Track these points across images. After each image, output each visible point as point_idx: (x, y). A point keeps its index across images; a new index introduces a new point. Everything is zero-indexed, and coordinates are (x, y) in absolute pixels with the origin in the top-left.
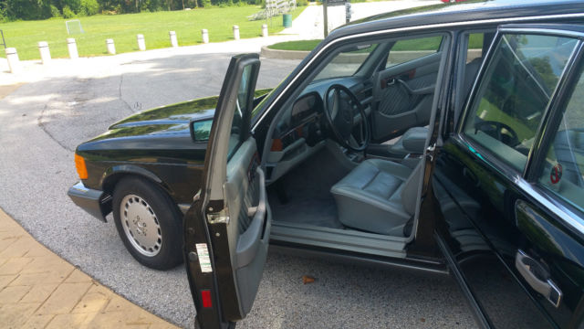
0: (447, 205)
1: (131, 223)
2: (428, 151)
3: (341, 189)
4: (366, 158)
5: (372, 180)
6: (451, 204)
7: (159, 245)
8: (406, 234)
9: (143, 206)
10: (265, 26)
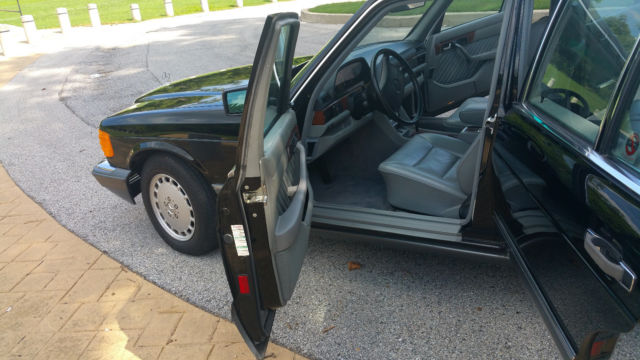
0: (508, 183)
1: (161, 205)
2: (488, 123)
3: (389, 166)
4: (418, 132)
5: (424, 158)
6: (515, 181)
7: (192, 229)
8: (462, 216)
9: (174, 186)
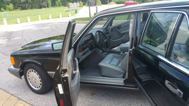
0: (137, 67)
1: (30, 79)
2: (130, 51)
3: (101, 64)
4: (108, 54)
5: (111, 61)
6: (139, 66)
7: (41, 86)
8: (124, 78)
9: (35, 73)
10: (70, 13)
